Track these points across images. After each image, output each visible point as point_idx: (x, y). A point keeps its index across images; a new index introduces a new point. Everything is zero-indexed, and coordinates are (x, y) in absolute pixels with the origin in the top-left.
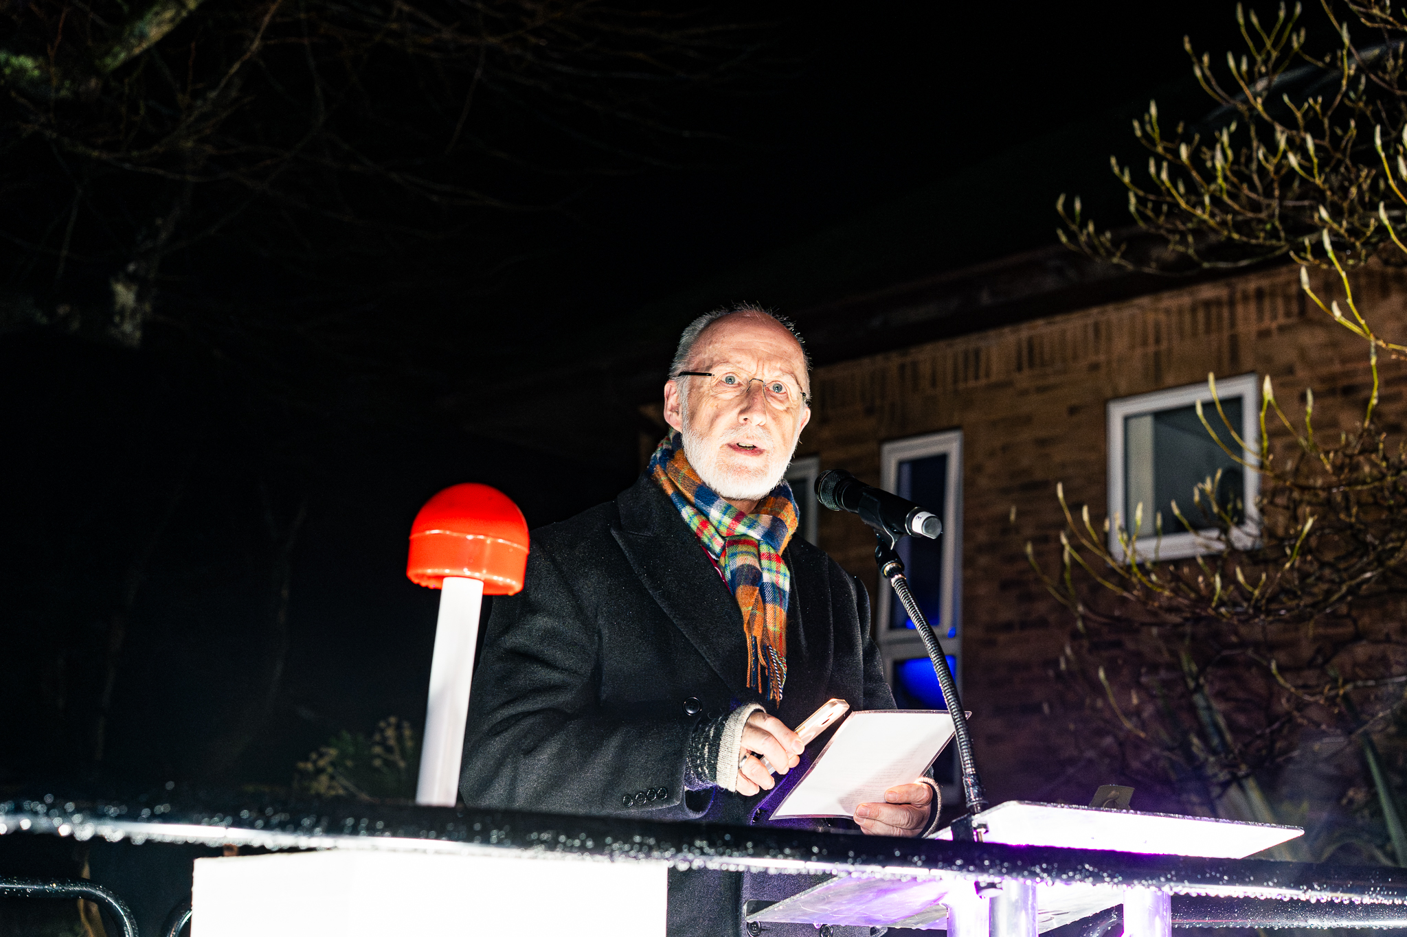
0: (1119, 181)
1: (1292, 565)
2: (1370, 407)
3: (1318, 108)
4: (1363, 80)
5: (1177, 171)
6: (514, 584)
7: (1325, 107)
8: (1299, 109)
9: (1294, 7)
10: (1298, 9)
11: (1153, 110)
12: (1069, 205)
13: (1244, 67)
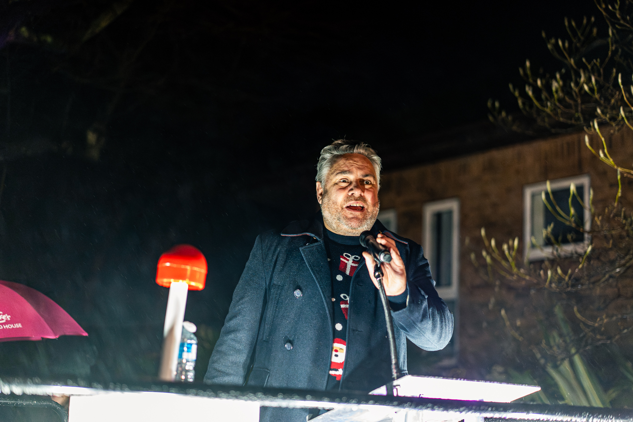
0: (513, 95)
1: (583, 266)
2: (617, 197)
3: (598, 64)
4: (620, 50)
5: (536, 91)
6: (201, 286)
7: (601, 63)
8: (589, 63)
9: (591, 18)
10: (593, 19)
11: (528, 64)
12: (493, 104)
13: (567, 45)
